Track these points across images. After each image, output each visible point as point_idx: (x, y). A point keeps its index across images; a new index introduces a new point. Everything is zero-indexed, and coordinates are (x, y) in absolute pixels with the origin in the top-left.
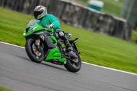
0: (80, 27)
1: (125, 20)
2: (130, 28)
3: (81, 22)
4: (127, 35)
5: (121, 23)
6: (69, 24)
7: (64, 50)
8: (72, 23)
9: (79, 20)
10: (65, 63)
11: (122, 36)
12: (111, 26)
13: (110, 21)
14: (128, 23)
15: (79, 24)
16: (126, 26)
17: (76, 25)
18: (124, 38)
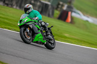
0: (18, 8)
1: (49, 3)
2: (53, 8)
3: (19, 5)
4: (51, 13)
5: (46, 5)
6: (10, 6)
7: (45, 34)
8: (12, 6)
9: (17, 3)
10: (45, 43)
11: (47, 14)
12: (39, 7)
13: (38, 4)
14: (52, 5)
15: (17, 6)
16: (50, 7)
17: (15, 7)
18: (49, 16)
